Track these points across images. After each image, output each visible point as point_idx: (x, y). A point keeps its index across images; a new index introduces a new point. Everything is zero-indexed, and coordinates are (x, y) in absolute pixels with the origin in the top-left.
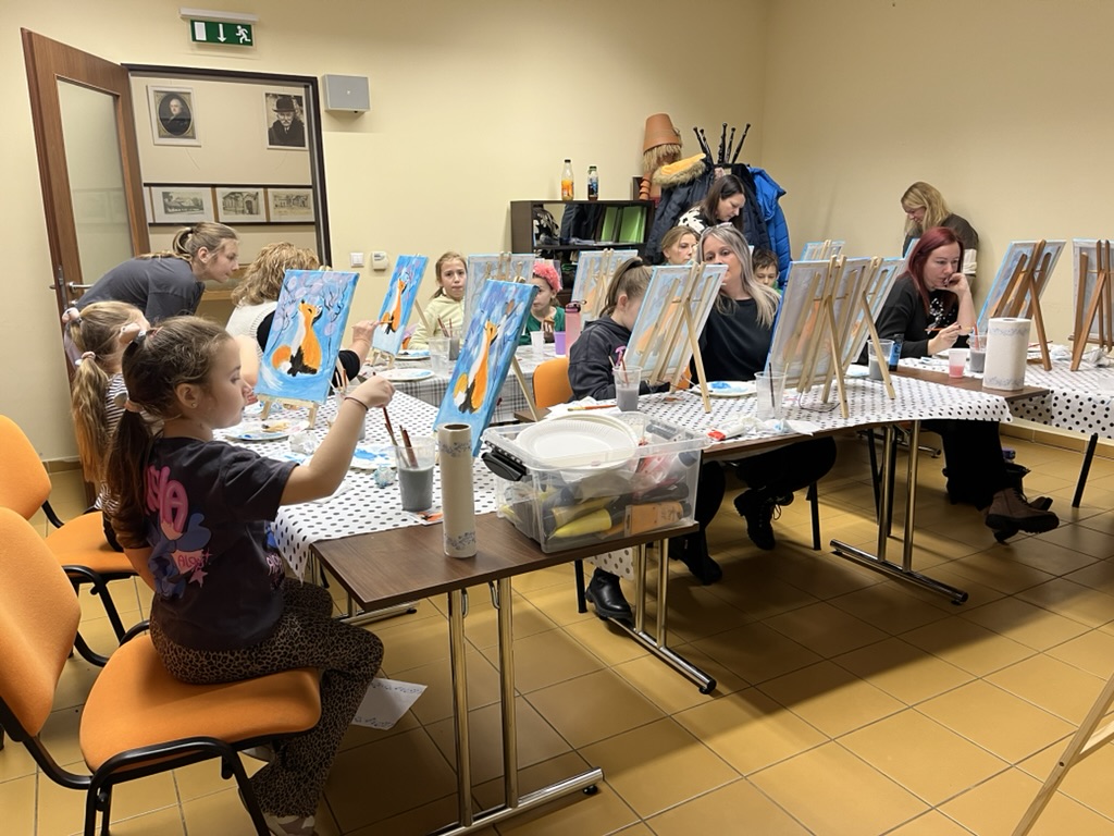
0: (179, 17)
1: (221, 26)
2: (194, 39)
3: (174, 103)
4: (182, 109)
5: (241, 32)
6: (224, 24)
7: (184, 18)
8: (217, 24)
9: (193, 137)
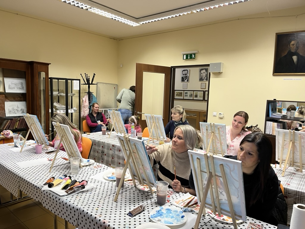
0: (181, 54)
5: (193, 56)
6: (190, 54)
8: (188, 55)
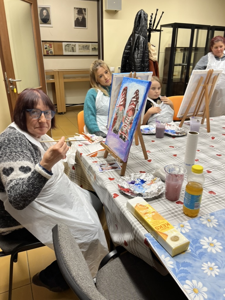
3: (44, 11)
4: (47, 13)
9: (50, 24)
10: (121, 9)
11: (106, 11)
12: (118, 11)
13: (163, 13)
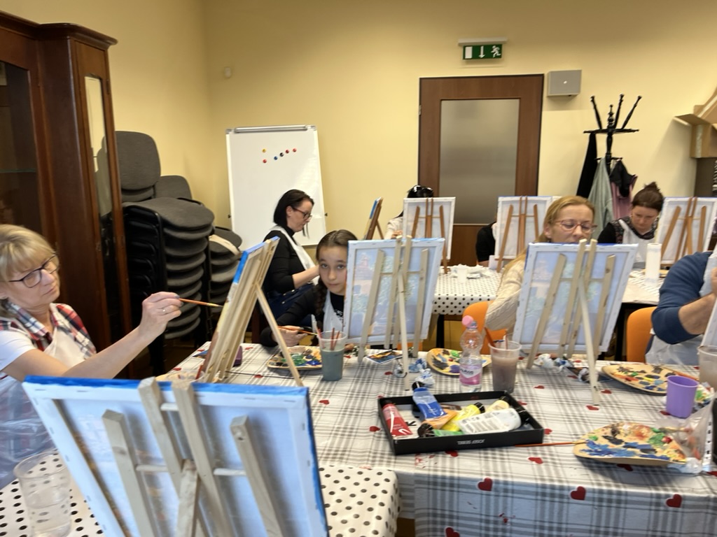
0: (457, 45)
1: (482, 48)
2: (464, 58)
5: (495, 50)
6: (484, 46)
7: (460, 45)
8: (479, 47)
10: (579, 91)
11: (549, 97)
12: (575, 96)
13: (639, 98)
